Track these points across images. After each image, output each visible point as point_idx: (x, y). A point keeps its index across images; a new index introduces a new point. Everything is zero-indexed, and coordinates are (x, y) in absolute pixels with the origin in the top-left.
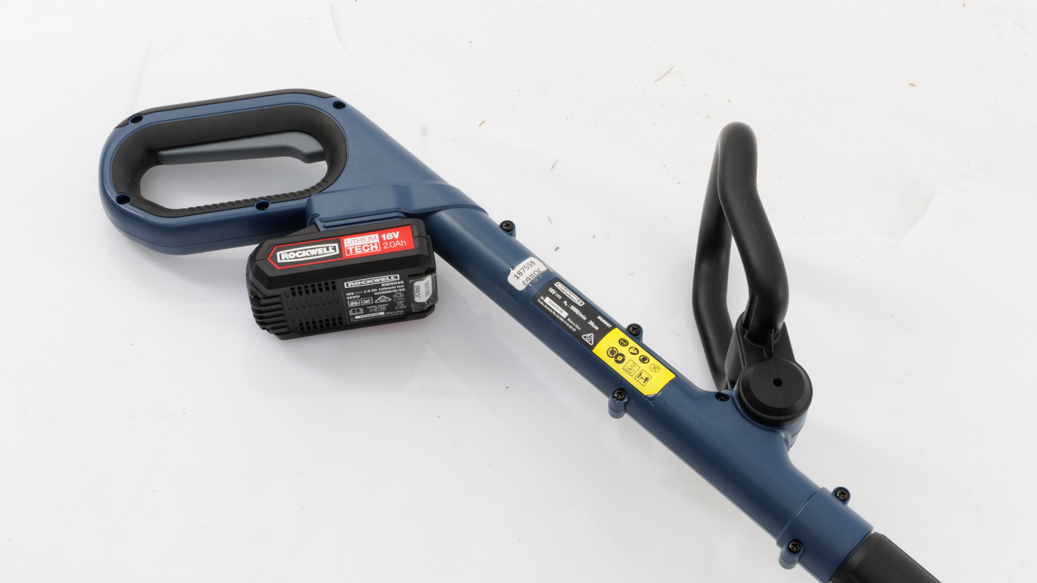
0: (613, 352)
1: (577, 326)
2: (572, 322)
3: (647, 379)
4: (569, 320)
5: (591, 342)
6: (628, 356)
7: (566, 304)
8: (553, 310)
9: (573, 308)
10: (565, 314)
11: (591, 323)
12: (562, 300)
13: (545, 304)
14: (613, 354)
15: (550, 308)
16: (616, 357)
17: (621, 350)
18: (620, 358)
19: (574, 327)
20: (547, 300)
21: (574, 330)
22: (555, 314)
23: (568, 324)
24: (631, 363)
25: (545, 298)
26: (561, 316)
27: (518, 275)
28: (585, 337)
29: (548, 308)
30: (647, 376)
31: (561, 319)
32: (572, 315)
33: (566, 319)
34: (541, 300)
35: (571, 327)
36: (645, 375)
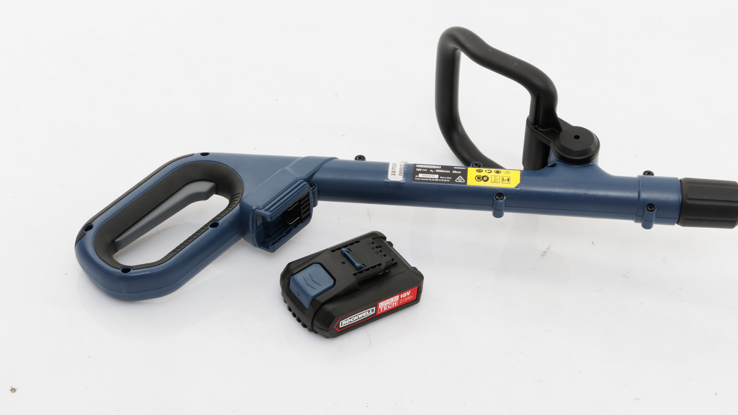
0: (479, 178)
1: (448, 178)
2: (444, 178)
3: (508, 179)
4: (441, 177)
5: (463, 181)
6: (489, 175)
7: (433, 171)
8: (428, 178)
9: (437, 171)
10: (437, 176)
11: (454, 172)
12: (428, 171)
13: (421, 178)
14: (480, 179)
15: (426, 178)
16: (483, 179)
17: (482, 174)
18: (485, 179)
19: (447, 179)
20: (421, 175)
21: (448, 181)
22: (431, 180)
23: (442, 180)
24: (493, 177)
25: (418, 175)
26: (435, 179)
27: (393, 173)
28: (457, 180)
29: (425, 179)
30: (507, 178)
31: (436, 180)
32: (440, 174)
33: (439, 178)
34: (417, 178)
35: (445, 180)
36: (506, 178)
